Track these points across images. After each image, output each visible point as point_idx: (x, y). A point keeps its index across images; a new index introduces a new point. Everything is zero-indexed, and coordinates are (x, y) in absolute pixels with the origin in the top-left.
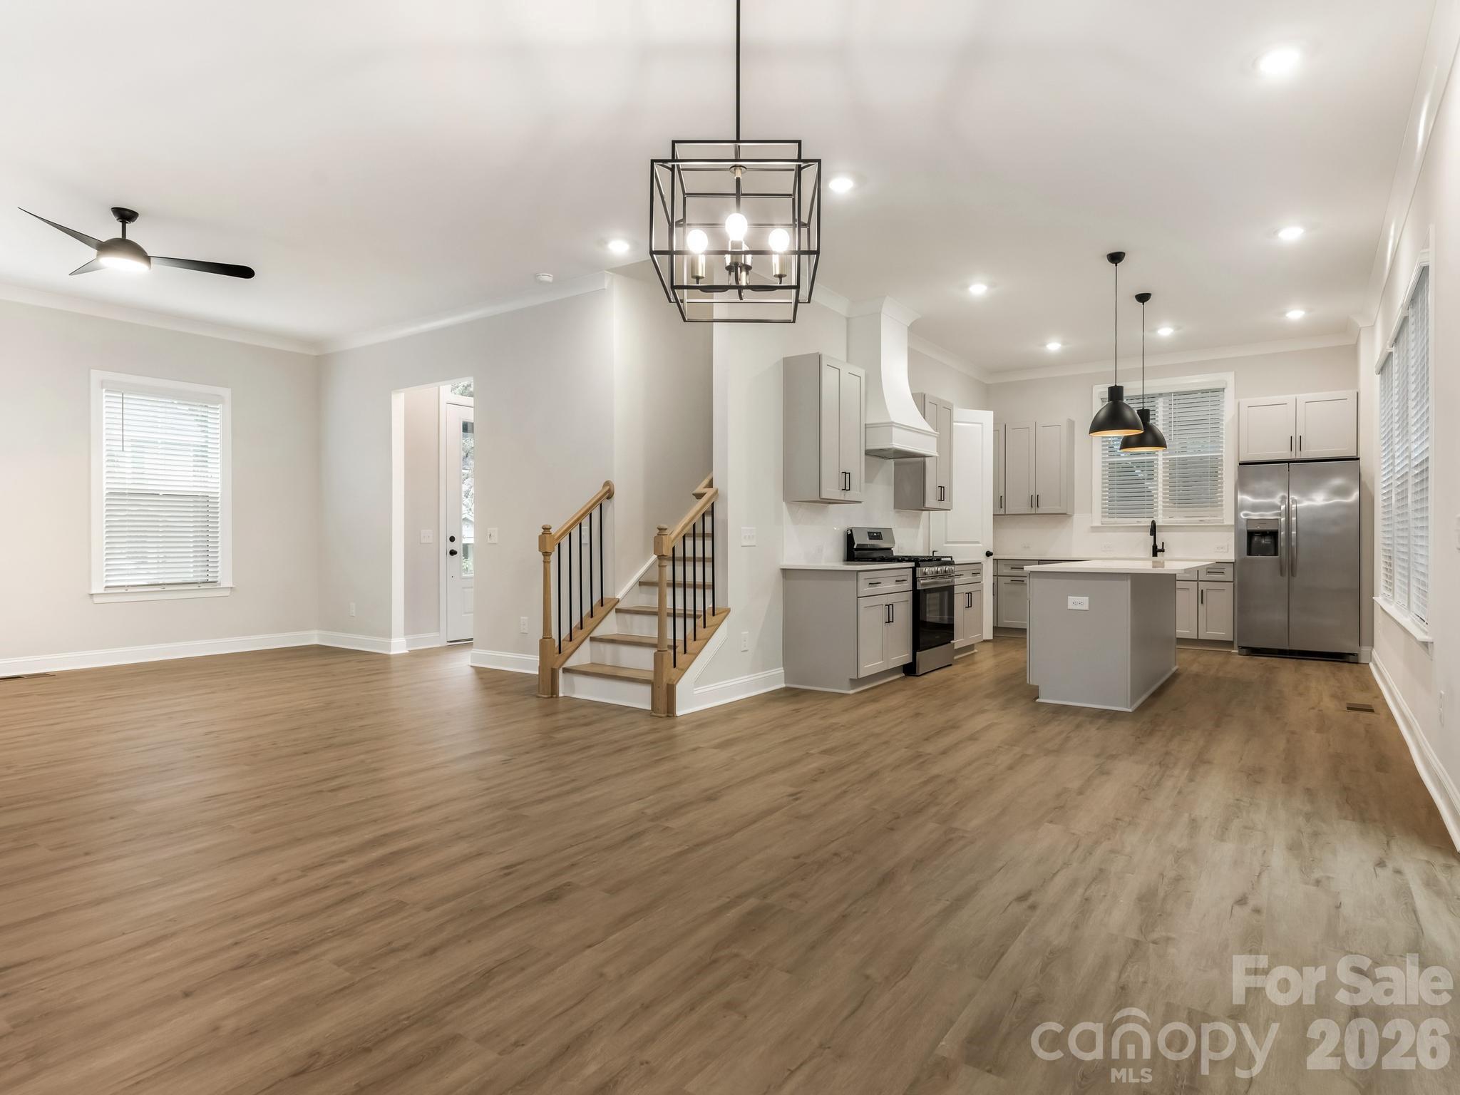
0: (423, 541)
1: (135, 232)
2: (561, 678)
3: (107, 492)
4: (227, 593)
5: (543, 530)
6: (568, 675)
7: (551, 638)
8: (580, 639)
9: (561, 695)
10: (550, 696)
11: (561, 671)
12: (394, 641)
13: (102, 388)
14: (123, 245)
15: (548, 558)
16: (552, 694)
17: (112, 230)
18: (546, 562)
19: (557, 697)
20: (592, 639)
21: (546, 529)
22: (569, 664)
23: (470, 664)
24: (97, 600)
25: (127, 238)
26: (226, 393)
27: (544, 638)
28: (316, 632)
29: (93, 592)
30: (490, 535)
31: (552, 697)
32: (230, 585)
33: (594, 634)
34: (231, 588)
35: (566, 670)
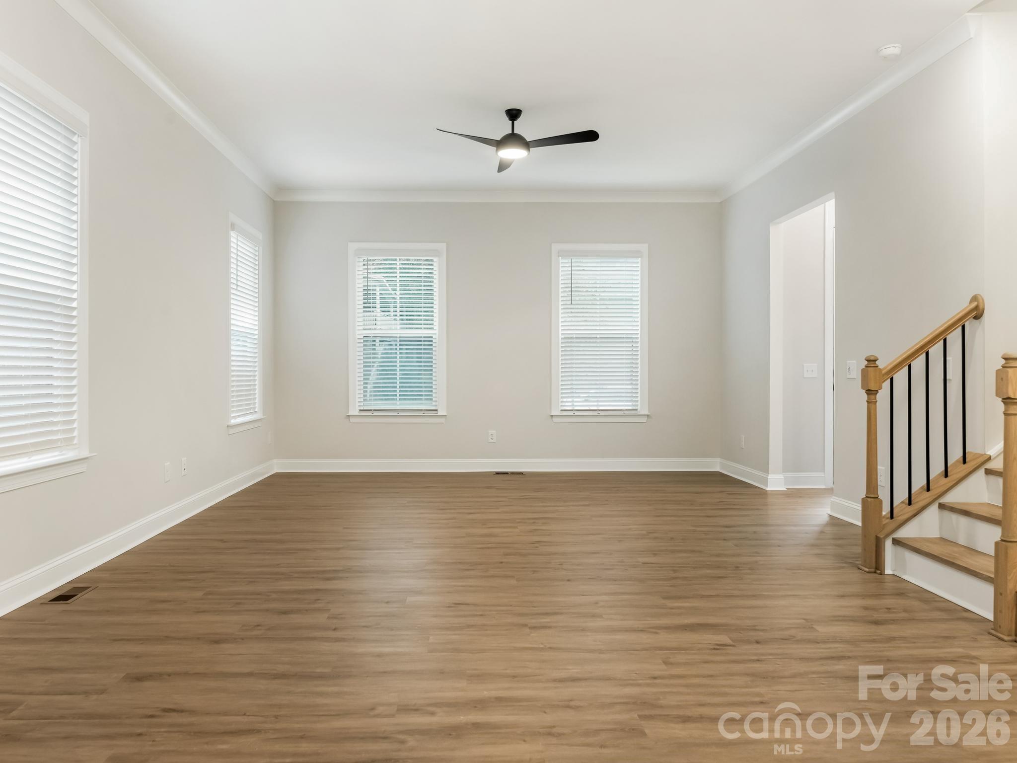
0: (805, 376)
1: (522, 127)
2: (889, 549)
3: (563, 337)
4: (644, 419)
5: (866, 362)
6: (900, 550)
7: (877, 498)
8: (921, 504)
9: (888, 571)
10: (873, 570)
11: (888, 543)
12: (771, 477)
13: (559, 257)
14: (513, 139)
15: (872, 397)
16: (877, 568)
17: (504, 127)
18: (871, 403)
19: (882, 573)
20: (942, 506)
21: (871, 361)
22: (902, 534)
23: (830, 513)
24: (556, 420)
25: (515, 132)
26: (644, 248)
27: (867, 497)
28: (718, 460)
29: (552, 414)
30: (849, 369)
31: (875, 572)
32: (647, 413)
33: (943, 500)
34: (648, 415)
35: (896, 542)
